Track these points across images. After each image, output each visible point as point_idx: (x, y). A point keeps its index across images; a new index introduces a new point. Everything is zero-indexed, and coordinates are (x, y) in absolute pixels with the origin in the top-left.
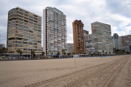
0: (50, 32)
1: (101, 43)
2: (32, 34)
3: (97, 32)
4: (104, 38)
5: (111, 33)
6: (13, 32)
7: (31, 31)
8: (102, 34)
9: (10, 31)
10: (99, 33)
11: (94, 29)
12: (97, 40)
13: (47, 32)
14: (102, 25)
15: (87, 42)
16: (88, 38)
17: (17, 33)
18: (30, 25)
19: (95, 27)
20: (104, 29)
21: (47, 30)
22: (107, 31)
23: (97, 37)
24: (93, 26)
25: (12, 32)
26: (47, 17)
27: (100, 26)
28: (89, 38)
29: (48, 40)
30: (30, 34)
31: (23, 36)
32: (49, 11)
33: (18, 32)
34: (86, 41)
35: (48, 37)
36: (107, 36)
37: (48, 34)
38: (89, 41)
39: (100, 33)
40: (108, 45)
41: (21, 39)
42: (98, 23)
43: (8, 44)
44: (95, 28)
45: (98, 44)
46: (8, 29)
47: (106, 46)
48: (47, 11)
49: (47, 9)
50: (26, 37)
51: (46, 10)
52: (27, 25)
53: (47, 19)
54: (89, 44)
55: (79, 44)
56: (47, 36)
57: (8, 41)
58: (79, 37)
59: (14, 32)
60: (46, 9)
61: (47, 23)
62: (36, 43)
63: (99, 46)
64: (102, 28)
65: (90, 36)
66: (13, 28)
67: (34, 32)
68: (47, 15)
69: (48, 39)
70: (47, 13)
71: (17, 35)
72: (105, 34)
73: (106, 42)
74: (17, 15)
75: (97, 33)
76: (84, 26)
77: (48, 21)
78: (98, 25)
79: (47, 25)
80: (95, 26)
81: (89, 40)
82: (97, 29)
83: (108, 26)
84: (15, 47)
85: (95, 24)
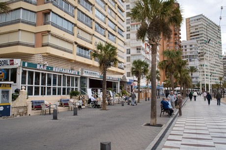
3: (203, 38)
5: (221, 43)
8: (210, 44)
10: (205, 41)
11: (194, 31)
14: (209, 23)
16: (186, 50)
19: (197, 25)
20: (213, 35)
22: (216, 39)
23: (202, 50)
24: (192, 25)
27: (206, 25)
28: (188, 50)
38: (190, 58)
40: (218, 69)
44: (196, 29)
47: (215, 72)
54: (190, 63)
63: (205, 70)
65: (191, 46)
72: (213, 46)
73: (214, 63)
75: (203, 40)
78: (204, 23)
82: (202, 32)
83: (217, 29)
84: (34, 27)
85: (197, 20)
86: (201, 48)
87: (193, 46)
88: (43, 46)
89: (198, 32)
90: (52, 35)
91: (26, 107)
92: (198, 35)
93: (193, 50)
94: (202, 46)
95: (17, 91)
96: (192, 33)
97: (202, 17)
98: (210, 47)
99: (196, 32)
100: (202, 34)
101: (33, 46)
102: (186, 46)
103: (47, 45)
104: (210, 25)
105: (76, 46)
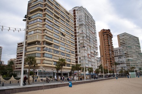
0: (81, 40)
1: (132, 59)
2: (64, 39)
3: (127, 45)
4: (134, 52)
5: (140, 46)
6: (38, 31)
7: (62, 33)
8: (132, 48)
9: (31, 30)
10: (128, 46)
11: (122, 41)
12: (128, 55)
13: (78, 40)
14: (130, 37)
15: (117, 58)
16: (117, 52)
17: (45, 34)
18: (61, 25)
20: (134, 42)
21: (77, 38)
22: (136, 45)
23: (127, 51)
24: (121, 38)
25: (36, 31)
26: (77, 20)
27: (128, 38)
28: (119, 53)
29: (78, 52)
30: (61, 38)
31: (53, 40)
32: (79, 12)
33: (46, 31)
34: (116, 56)
35: (78, 47)
36: (137, 51)
37: (78, 43)
38: (120, 57)
39: (130, 47)
40: (139, 61)
41: (50, 44)
42: (126, 34)
43: (27, 53)
44: (123, 40)
45: (128, 60)
46: (27, 27)
47: (137, 63)
48: (76, 12)
49: (76, 9)
50: (57, 42)
51: (74, 11)
52: (58, 23)
53: (77, 22)
54: (120, 59)
55: (111, 59)
56: (78, 45)
57: (27, 48)
58: (109, 50)
59: (40, 31)
60: (74, 9)
61: (77, 28)
62: (69, 53)
63: (130, 62)
64: (131, 40)
65: (120, 50)
66: (38, 25)
67: (66, 36)
68: (76, 17)
69: (78, 50)
70: (76, 14)
71: (45, 37)
72: (135, 48)
73: (136, 58)
74: (45, 4)
75: (127, 46)
76: (112, 37)
77: (77, 25)
78: (127, 37)
79: (77, 30)
80: (123, 38)
81: (119, 55)
82: (126, 42)
83: (136, 39)
84: (40, 58)
85: (123, 35)
86: (126, 50)
87: (121, 50)
88: (43, 63)
89: (124, 42)
90: (45, 60)
91: (39, 80)
92: (124, 43)
93: (121, 52)
94: (127, 50)
95: (38, 77)
96: (121, 43)
97: (125, 34)
98: (132, 49)
99: (123, 42)
100: (126, 43)
101: (40, 64)
102: (117, 50)
103: (44, 63)
104: (131, 38)
105: (53, 62)
